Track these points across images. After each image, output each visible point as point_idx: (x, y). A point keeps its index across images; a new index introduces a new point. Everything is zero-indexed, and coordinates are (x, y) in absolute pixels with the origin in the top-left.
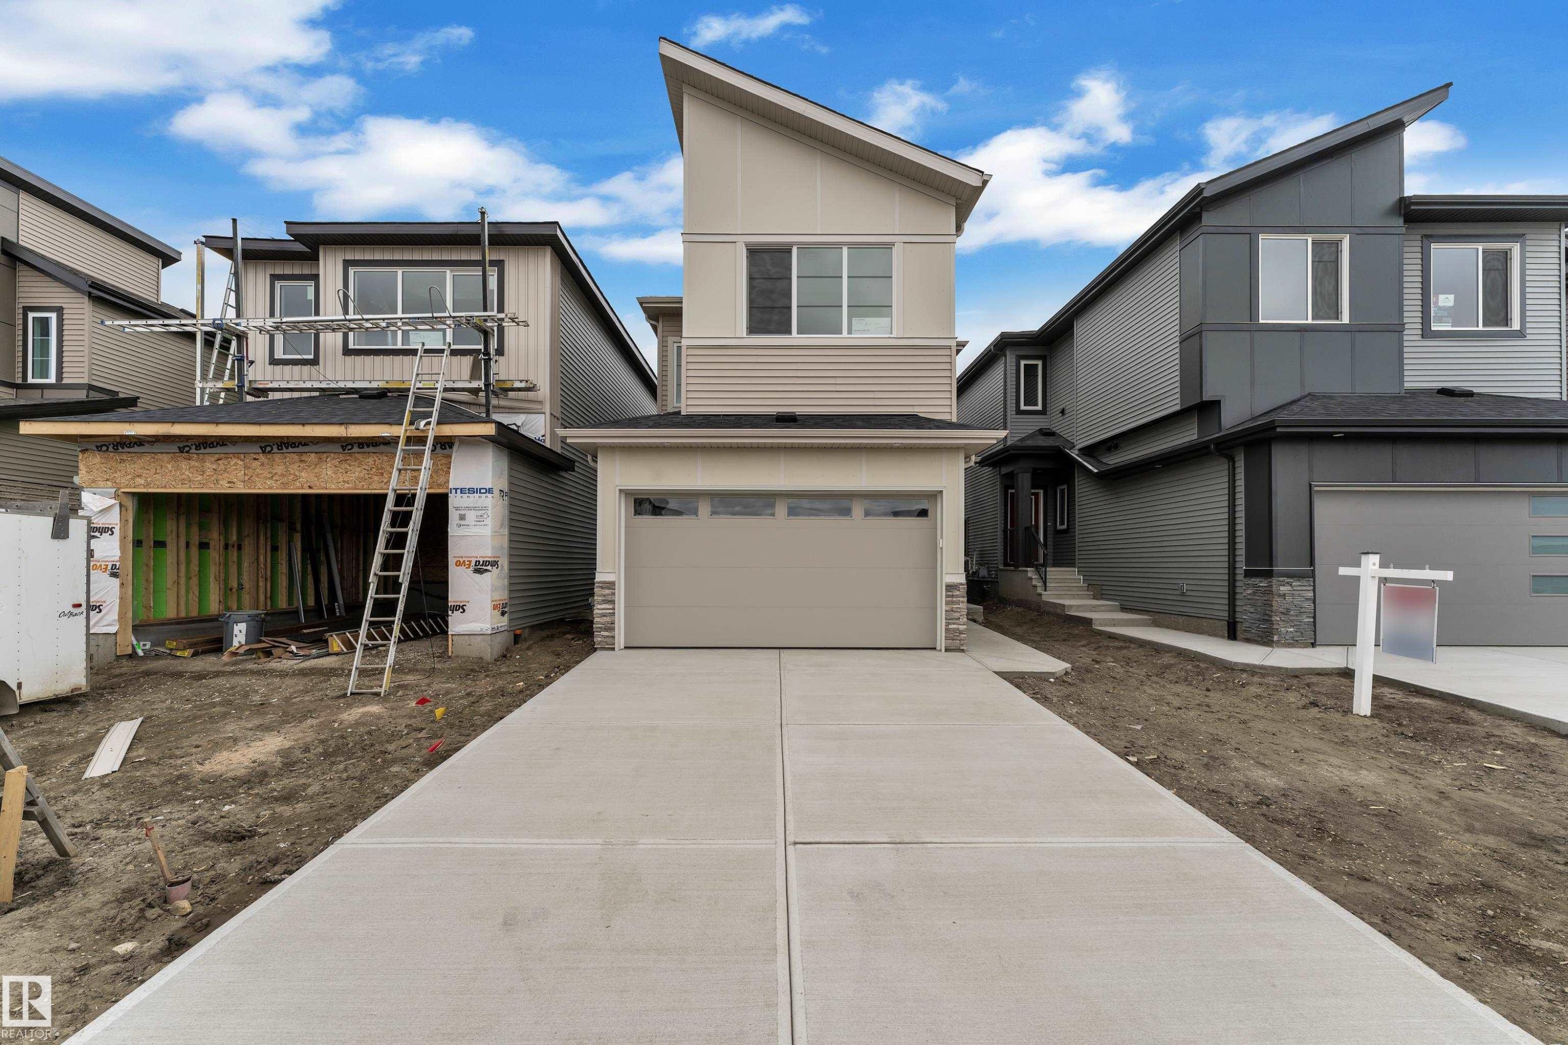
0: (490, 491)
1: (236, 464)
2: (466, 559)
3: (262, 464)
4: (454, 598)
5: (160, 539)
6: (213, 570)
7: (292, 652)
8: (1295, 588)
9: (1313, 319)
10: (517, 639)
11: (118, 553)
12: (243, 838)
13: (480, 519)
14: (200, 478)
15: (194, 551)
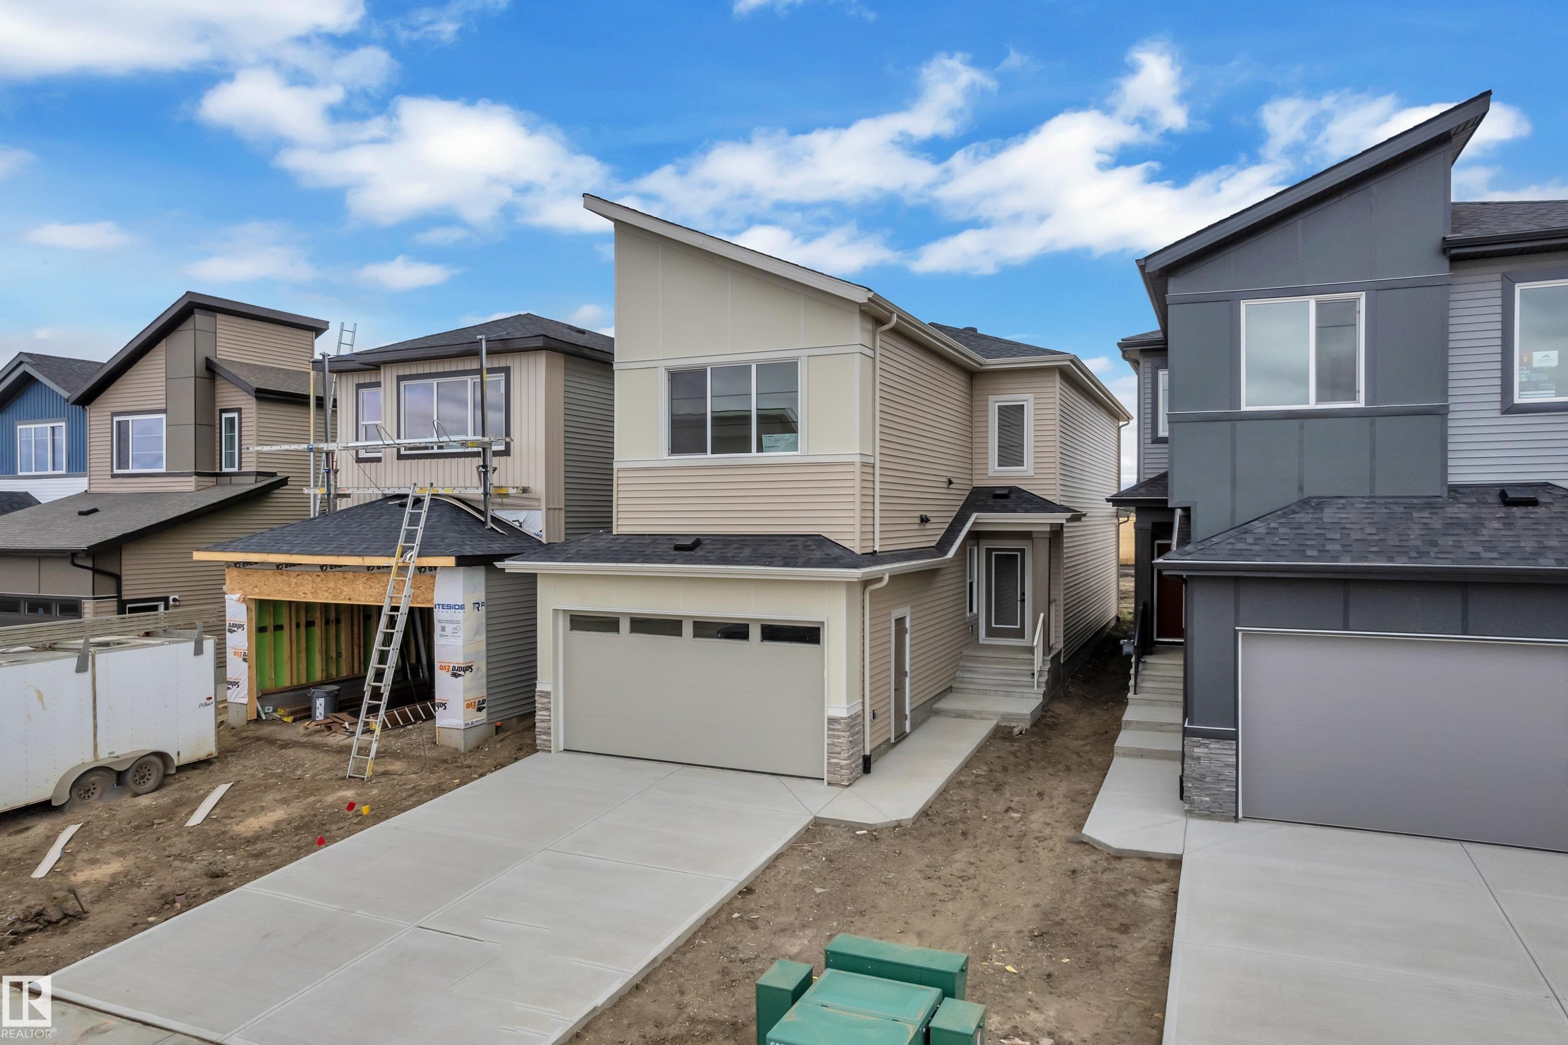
0: (462, 607)
1: (307, 579)
2: (447, 665)
3: (322, 580)
4: (439, 696)
5: (280, 623)
6: (317, 644)
7: (345, 728)
8: (1212, 752)
9: (1319, 400)
10: (498, 729)
11: (246, 645)
12: (218, 877)
13: (455, 631)
14: (288, 589)
15: (303, 628)
